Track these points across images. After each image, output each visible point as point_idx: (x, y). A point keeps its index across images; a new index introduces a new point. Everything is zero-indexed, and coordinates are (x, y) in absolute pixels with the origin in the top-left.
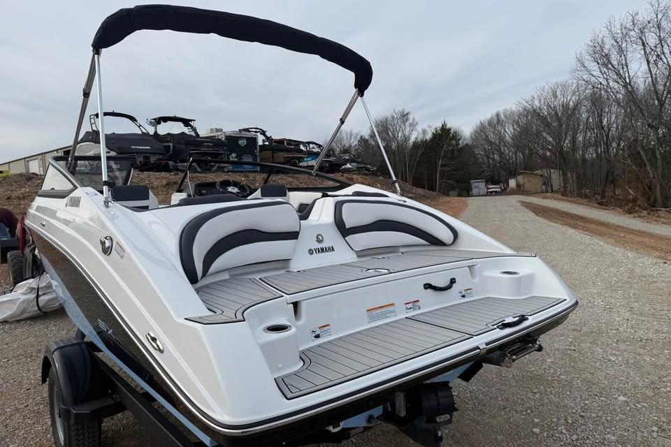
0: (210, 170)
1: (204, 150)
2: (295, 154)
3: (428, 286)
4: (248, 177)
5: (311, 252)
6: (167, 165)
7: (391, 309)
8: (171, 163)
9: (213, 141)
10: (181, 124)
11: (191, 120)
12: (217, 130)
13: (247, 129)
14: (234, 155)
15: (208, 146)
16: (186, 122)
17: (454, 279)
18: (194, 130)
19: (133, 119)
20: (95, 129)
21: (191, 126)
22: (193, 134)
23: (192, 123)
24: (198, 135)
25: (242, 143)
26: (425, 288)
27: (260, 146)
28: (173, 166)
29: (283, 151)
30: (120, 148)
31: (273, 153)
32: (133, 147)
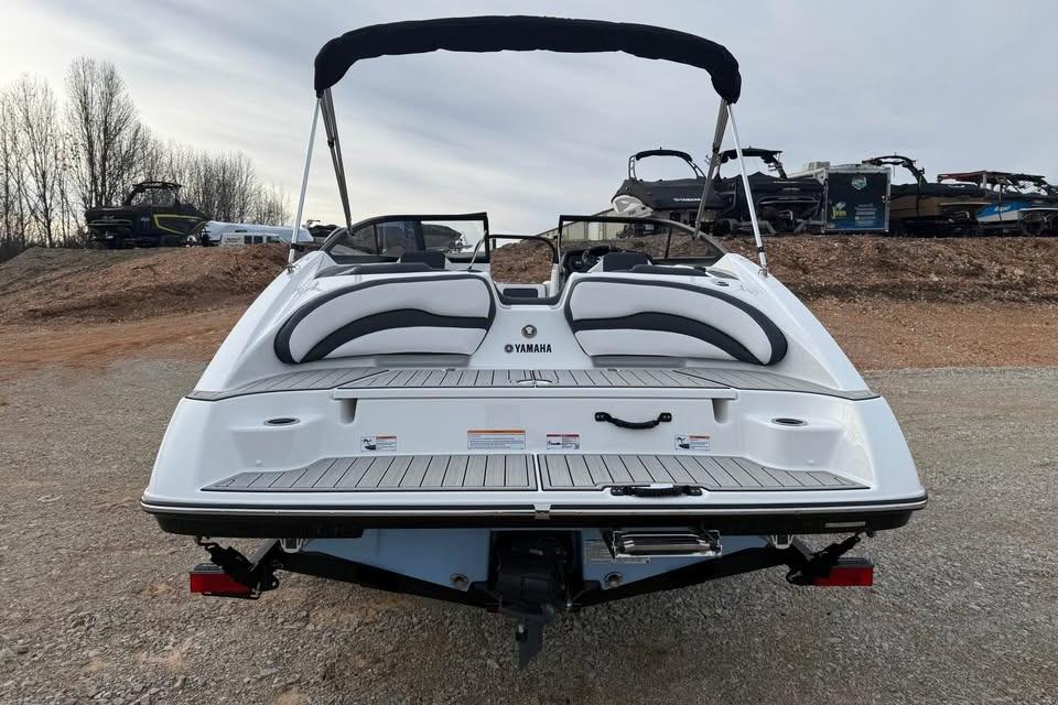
0: (793, 231)
1: (783, 199)
2: (966, 200)
3: (603, 417)
4: (847, 241)
5: (509, 349)
6: (727, 225)
7: (517, 437)
8: (732, 222)
9: (806, 184)
10: (759, 159)
11: (775, 153)
12: (820, 165)
13: (877, 159)
14: (840, 205)
15: (791, 193)
16: (768, 156)
17: (669, 414)
18: (779, 166)
19: (687, 158)
20: (632, 176)
21: (775, 161)
22: (776, 174)
23: (776, 157)
24: (783, 175)
25: (859, 184)
26: (597, 420)
27: (893, 187)
28: (736, 227)
29: (938, 195)
30: (658, 202)
31: (918, 199)
32: (677, 200)
